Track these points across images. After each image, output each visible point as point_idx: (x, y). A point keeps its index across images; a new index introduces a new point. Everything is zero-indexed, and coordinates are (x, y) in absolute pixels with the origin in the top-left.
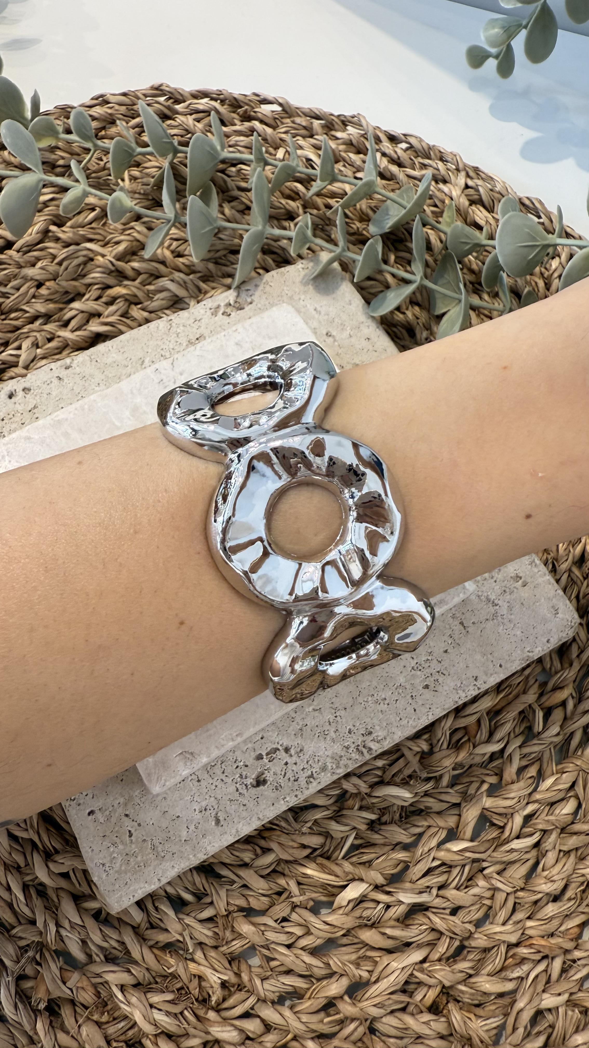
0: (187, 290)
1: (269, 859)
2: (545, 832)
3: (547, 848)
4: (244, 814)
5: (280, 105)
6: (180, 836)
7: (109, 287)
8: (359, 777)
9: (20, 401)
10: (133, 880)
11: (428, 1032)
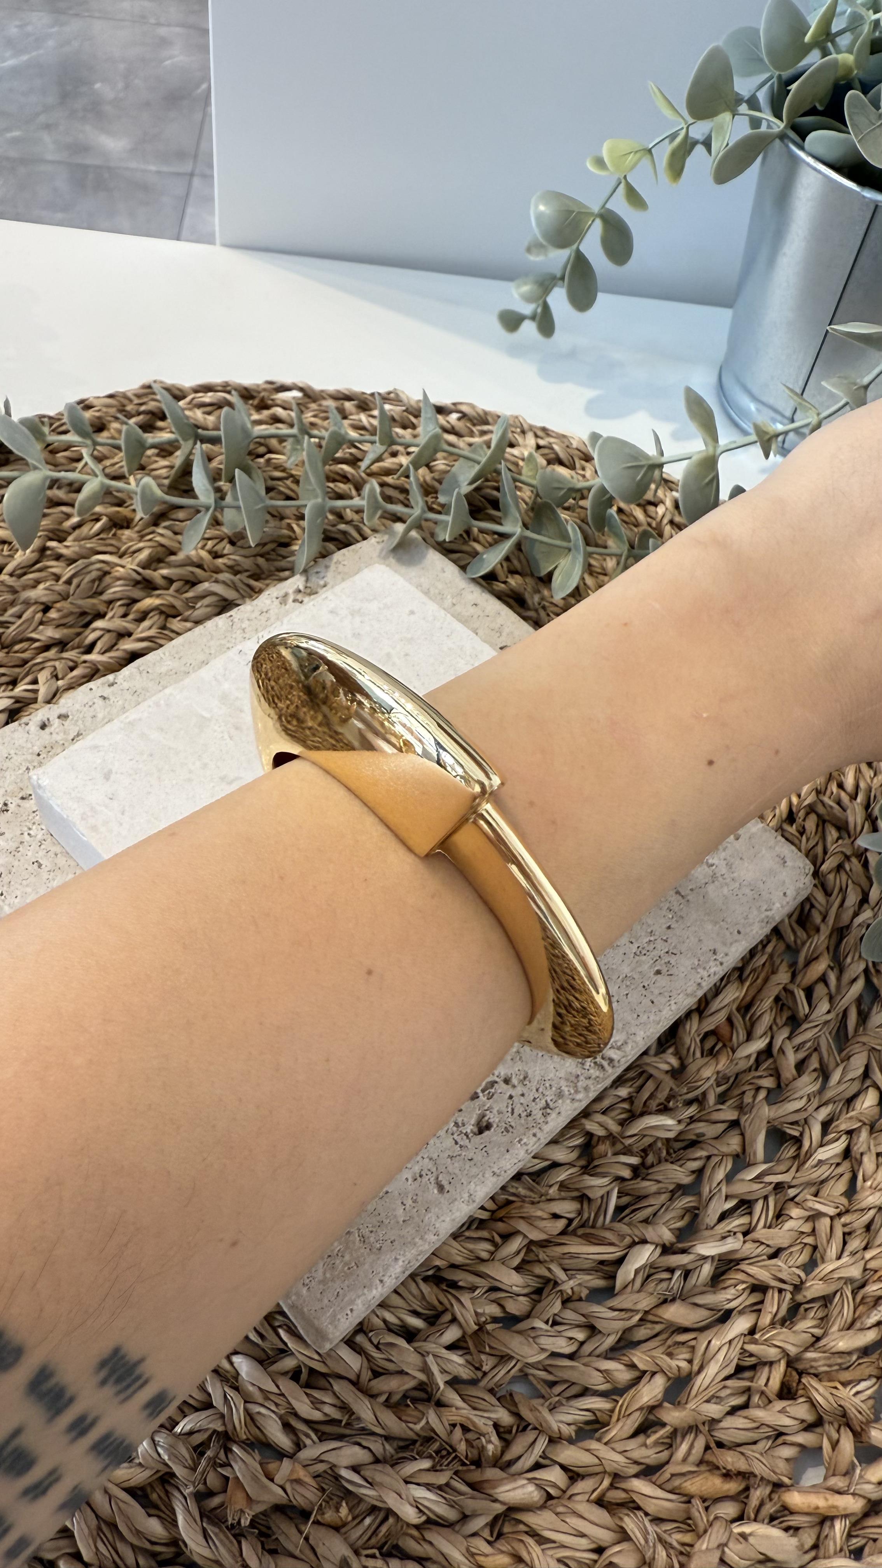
0: (237, 591)
1: (516, 1244)
2: (850, 1133)
3: (861, 1150)
4: (474, 1170)
5: (301, 389)
6: (395, 1216)
7: (135, 601)
8: (604, 1113)
9: (57, 730)
10: (346, 1288)
11: (787, 1421)
